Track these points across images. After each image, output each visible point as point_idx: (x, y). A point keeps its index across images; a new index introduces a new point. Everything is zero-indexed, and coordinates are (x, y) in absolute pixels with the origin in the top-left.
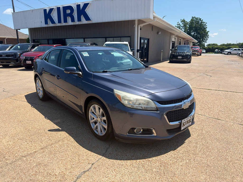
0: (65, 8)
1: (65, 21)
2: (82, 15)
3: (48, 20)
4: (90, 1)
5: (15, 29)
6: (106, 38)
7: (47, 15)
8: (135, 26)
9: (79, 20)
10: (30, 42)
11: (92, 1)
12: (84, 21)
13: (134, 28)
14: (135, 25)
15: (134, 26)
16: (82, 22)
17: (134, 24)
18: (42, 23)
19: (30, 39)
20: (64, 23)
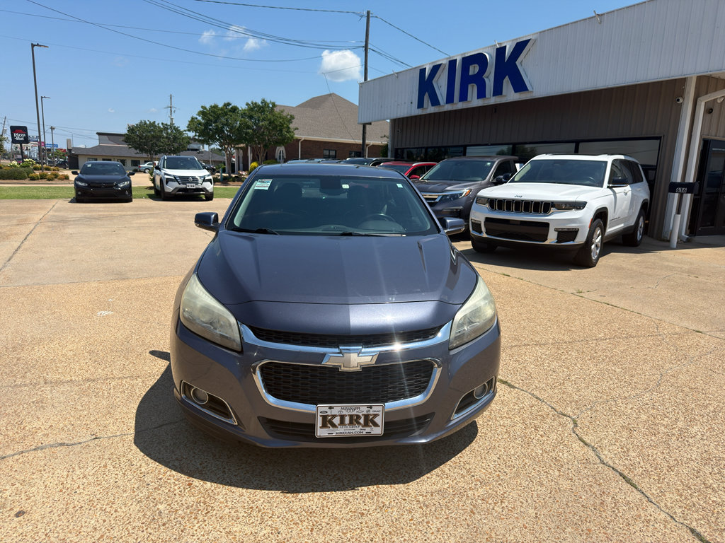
0: (468, 61)
1: (463, 97)
2: (507, 77)
3: (426, 97)
4: (535, 34)
5: (360, 122)
6: (577, 143)
7: (426, 83)
8: (681, 100)
9: (498, 91)
10: (389, 154)
11: (540, 32)
12: (510, 95)
13: (679, 109)
14: (684, 99)
15: (678, 100)
16: (505, 96)
17: (682, 94)
18: (413, 105)
19: (389, 147)
20: (461, 103)
